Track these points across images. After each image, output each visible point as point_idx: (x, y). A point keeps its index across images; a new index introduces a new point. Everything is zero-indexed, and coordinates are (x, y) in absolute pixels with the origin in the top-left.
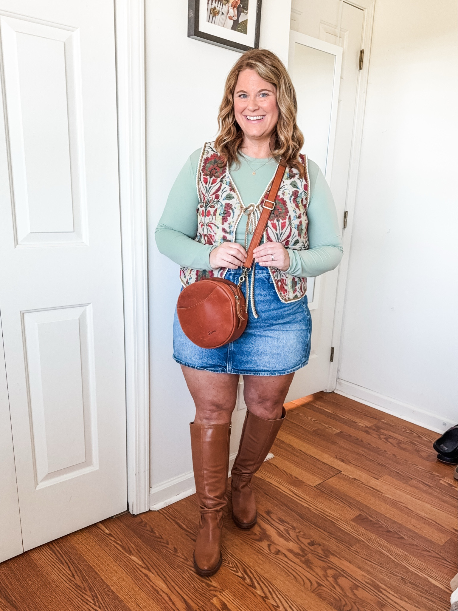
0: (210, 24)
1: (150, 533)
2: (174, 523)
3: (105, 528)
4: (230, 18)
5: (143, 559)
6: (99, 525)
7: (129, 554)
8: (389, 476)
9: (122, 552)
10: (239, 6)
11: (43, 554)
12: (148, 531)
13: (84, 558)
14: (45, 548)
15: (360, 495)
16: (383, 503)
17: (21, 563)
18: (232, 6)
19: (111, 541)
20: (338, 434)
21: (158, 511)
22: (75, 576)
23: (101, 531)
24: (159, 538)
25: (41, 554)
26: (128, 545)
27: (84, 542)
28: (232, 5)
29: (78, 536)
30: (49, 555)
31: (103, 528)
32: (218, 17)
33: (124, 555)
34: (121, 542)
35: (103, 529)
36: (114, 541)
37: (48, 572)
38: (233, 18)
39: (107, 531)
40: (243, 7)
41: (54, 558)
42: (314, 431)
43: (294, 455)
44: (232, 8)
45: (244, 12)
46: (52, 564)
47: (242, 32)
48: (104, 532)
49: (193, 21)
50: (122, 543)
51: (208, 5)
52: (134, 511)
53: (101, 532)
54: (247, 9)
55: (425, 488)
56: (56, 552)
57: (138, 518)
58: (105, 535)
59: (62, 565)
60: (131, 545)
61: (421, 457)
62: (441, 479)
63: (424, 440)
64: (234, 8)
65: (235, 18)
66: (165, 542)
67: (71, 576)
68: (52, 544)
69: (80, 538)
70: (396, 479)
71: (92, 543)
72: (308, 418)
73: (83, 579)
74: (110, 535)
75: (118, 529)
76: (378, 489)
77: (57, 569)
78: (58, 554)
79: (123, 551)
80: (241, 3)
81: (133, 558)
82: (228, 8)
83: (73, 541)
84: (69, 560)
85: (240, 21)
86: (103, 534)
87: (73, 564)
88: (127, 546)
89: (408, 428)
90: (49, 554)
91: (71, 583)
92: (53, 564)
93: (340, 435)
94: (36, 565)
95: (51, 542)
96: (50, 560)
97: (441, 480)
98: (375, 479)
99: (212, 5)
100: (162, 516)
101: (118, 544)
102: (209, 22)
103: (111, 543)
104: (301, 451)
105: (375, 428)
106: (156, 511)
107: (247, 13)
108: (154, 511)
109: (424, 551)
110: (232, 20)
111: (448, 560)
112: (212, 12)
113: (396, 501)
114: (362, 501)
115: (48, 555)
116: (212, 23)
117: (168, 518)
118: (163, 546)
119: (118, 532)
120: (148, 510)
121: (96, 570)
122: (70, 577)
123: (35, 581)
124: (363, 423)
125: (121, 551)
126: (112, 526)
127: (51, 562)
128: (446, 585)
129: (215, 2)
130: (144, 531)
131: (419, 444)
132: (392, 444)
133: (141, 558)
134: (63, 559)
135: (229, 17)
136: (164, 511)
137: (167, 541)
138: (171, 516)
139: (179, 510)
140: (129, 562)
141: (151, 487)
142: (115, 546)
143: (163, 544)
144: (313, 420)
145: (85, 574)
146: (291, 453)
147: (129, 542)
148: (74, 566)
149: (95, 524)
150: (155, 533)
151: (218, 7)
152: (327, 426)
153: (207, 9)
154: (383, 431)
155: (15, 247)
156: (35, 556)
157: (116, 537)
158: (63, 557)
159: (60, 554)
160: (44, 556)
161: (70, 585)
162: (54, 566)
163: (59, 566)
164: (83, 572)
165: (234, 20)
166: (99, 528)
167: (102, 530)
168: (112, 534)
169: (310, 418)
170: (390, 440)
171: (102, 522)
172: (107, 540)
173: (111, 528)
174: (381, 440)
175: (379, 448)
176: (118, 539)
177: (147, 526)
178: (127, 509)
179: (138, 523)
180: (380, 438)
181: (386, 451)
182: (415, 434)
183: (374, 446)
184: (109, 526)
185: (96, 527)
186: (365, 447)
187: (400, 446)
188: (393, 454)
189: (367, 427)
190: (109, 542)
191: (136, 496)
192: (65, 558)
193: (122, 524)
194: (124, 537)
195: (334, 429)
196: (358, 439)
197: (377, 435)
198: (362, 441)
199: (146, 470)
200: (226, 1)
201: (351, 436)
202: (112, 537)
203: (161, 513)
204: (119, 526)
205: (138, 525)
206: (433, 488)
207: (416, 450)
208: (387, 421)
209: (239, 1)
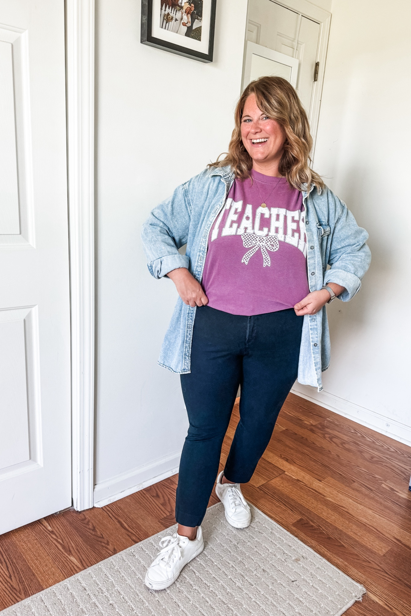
0: (163, 30)
1: (91, 531)
2: (116, 521)
3: (48, 525)
4: (184, 24)
5: (82, 560)
6: (42, 521)
7: (68, 554)
8: (332, 477)
9: (62, 552)
10: (193, 13)
12: (90, 529)
13: (24, 557)
15: (303, 498)
16: (325, 507)
18: (186, 13)
19: (52, 539)
20: (283, 432)
21: (102, 508)
22: (12, 577)
23: (44, 528)
24: (100, 537)
26: (69, 544)
27: (25, 539)
28: (186, 11)
31: (46, 524)
32: (172, 23)
33: (64, 555)
34: (62, 540)
35: (46, 526)
36: (55, 539)
38: (187, 25)
39: (49, 528)
40: (197, 14)
44: (186, 14)
45: (198, 19)
47: (196, 39)
48: (47, 529)
49: (146, 27)
50: (63, 542)
51: (161, 11)
52: (78, 508)
53: (44, 530)
54: (201, 16)
55: (367, 492)
57: (82, 515)
58: (48, 533)
60: (71, 544)
62: (383, 482)
63: (368, 440)
64: (187, 15)
65: (189, 25)
66: (106, 542)
67: (8, 577)
69: (22, 535)
70: (339, 481)
71: (34, 540)
73: (19, 581)
74: (52, 532)
75: (61, 527)
76: (321, 492)
79: (62, 550)
80: (195, 10)
81: (72, 558)
82: (182, 14)
83: (15, 538)
84: (9, 559)
85: (194, 28)
86: (46, 531)
87: (11, 564)
88: (67, 545)
89: (352, 427)
91: (7, 584)
97: (383, 483)
98: (318, 481)
99: (165, 10)
100: (105, 513)
101: (59, 542)
103: (52, 542)
105: (320, 427)
107: (201, 20)
108: (98, 508)
110: (185, 27)
112: (165, 18)
113: (338, 505)
114: (304, 505)
116: (165, 29)
117: (111, 515)
118: (102, 546)
119: (60, 530)
120: (92, 507)
121: (34, 571)
122: (6, 578)
125: (60, 551)
126: (55, 522)
129: (169, 8)
130: (86, 529)
131: (362, 444)
132: (336, 444)
133: (80, 559)
134: (3, 557)
135: (183, 23)
136: (108, 508)
137: (108, 541)
138: (114, 514)
139: (122, 507)
140: (67, 563)
141: (96, 484)
142: (56, 545)
143: (103, 544)
145: (22, 575)
147: (70, 541)
148: (13, 567)
149: (39, 520)
150: (96, 531)
151: (171, 13)
153: (161, 15)
154: (327, 430)
157: (57, 535)
158: (2, 555)
161: (6, 587)
164: (20, 572)
165: (188, 26)
166: (43, 525)
167: (44, 526)
168: (54, 531)
170: (334, 440)
171: (45, 518)
172: (48, 538)
173: (54, 525)
174: (325, 440)
175: (323, 448)
176: (59, 537)
177: (90, 524)
178: (71, 506)
179: (81, 520)
180: (325, 437)
181: (329, 451)
182: (359, 434)
183: (318, 445)
184: (52, 522)
185: (39, 524)
186: (309, 447)
187: (344, 446)
188: (337, 455)
189: (312, 425)
190: (51, 540)
191: (80, 493)
192: (5, 557)
193: (65, 521)
194: (65, 535)
195: (280, 426)
196: (303, 438)
197: (322, 434)
198: (306, 439)
199: (91, 468)
200: (180, 7)
201: (296, 434)
202: (53, 534)
203: (105, 511)
204: (62, 522)
205: (81, 522)
206: (375, 492)
207: (359, 451)
208: (332, 420)
209: (193, 8)
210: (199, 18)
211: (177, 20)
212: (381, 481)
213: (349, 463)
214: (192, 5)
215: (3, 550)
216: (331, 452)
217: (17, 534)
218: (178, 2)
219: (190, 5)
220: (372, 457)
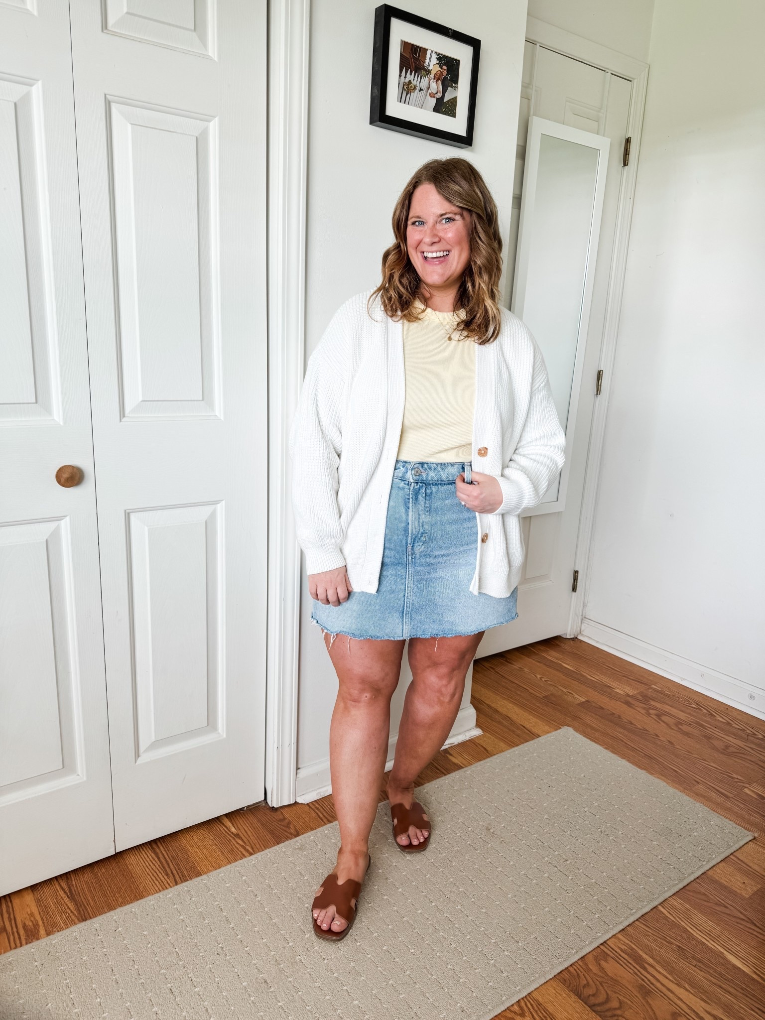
0: (402, 104)
3: (230, 824)
4: (432, 95)
6: (223, 819)
10: (445, 78)
11: (141, 858)
12: (291, 833)
13: (198, 868)
14: (146, 849)
17: (111, 868)
18: (434, 79)
19: (237, 846)
20: (581, 704)
21: (307, 804)
23: (226, 829)
25: (140, 858)
27: (200, 844)
28: (435, 76)
29: (192, 834)
30: (150, 860)
32: (415, 95)
34: (252, 848)
35: (228, 826)
36: (242, 846)
37: (146, 886)
38: (436, 95)
39: (233, 830)
40: (451, 80)
41: (156, 864)
42: (546, 697)
43: (513, 731)
44: (435, 81)
45: (452, 87)
46: (153, 874)
47: (448, 115)
48: (229, 831)
49: (377, 102)
51: (400, 78)
52: (274, 802)
53: (225, 831)
54: (456, 82)
55: (720, 800)
56: (161, 856)
57: (279, 813)
58: (231, 836)
59: (166, 877)
61: (714, 748)
62: (748, 786)
63: (718, 720)
64: (437, 82)
65: (439, 95)
68: (156, 843)
69: (194, 837)
71: (211, 846)
72: (535, 676)
74: (237, 835)
75: (250, 829)
77: (159, 882)
78: (163, 860)
80: (448, 74)
82: (430, 82)
83: (184, 841)
84: (177, 869)
85: (446, 99)
86: (228, 833)
87: (181, 877)
89: (693, 700)
90: (150, 857)
92: (155, 874)
93: (586, 705)
94: (131, 874)
95: (155, 841)
96: (150, 868)
97: (746, 787)
99: (405, 77)
100: (313, 812)
101: (247, 851)
102: (400, 102)
103: (238, 849)
104: (524, 727)
105: (640, 698)
106: (304, 804)
107: (457, 87)
108: (302, 804)
109: (716, 904)
110: (434, 98)
111: (758, 924)
112: (405, 87)
115: (148, 860)
116: (405, 103)
117: (321, 816)
119: (249, 833)
120: (294, 802)
123: (128, 897)
124: (622, 689)
126: (241, 821)
127: (152, 871)
128: (755, 967)
129: (411, 74)
130: (286, 833)
131: (710, 726)
132: (667, 724)
134: (169, 867)
135: (430, 94)
136: (317, 805)
138: (325, 814)
141: (299, 768)
142: (243, 854)
144: (543, 679)
146: (510, 730)
149: (218, 818)
151: (414, 80)
152: (565, 690)
153: (399, 84)
154: (652, 703)
155: (121, 421)
156: (132, 860)
157: (245, 840)
158: (168, 864)
159: (165, 858)
160: (144, 861)
162: (156, 879)
163: (163, 879)
165: (438, 97)
166: (223, 824)
167: (226, 827)
168: (240, 834)
169: (539, 676)
170: (664, 718)
171: (227, 815)
172: (231, 843)
173: (239, 825)
174: (650, 718)
175: (647, 731)
176: (248, 844)
177: (291, 826)
178: (263, 799)
179: (279, 821)
180: (649, 714)
181: (657, 735)
182: (705, 711)
183: (639, 726)
184: (237, 822)
185: (219, 822)
186: (624, 728)
187: (680, 729)
188: (669, 741)
189: (628, 695)
190: (235, 846)
191: (278, 780)
192: (172, 867)
193: (255, 821)
194: (256, 841)
195: (576, 696)
196: (613, 714)
197: (644, 708)
198: (619, 717)
199: (292, 743)
200: (426, 71)
201: (602, 708)
202: (239, 838)
203: (312, 809)
204: (251, 823)
205: (278, 823)
206: (732, 800)
207: (705, 736)
208: (660, 688)
209: (445, 71)
210: (453, 85)
211: (423, 90)
212: (743, 783)
213: (689, 754)
214: (445, 67)
215: (169, 857)
216: (659, 737)
217: (187, 836)
218: (424, 64)
219: (441, 68)
220: (727, 747)
